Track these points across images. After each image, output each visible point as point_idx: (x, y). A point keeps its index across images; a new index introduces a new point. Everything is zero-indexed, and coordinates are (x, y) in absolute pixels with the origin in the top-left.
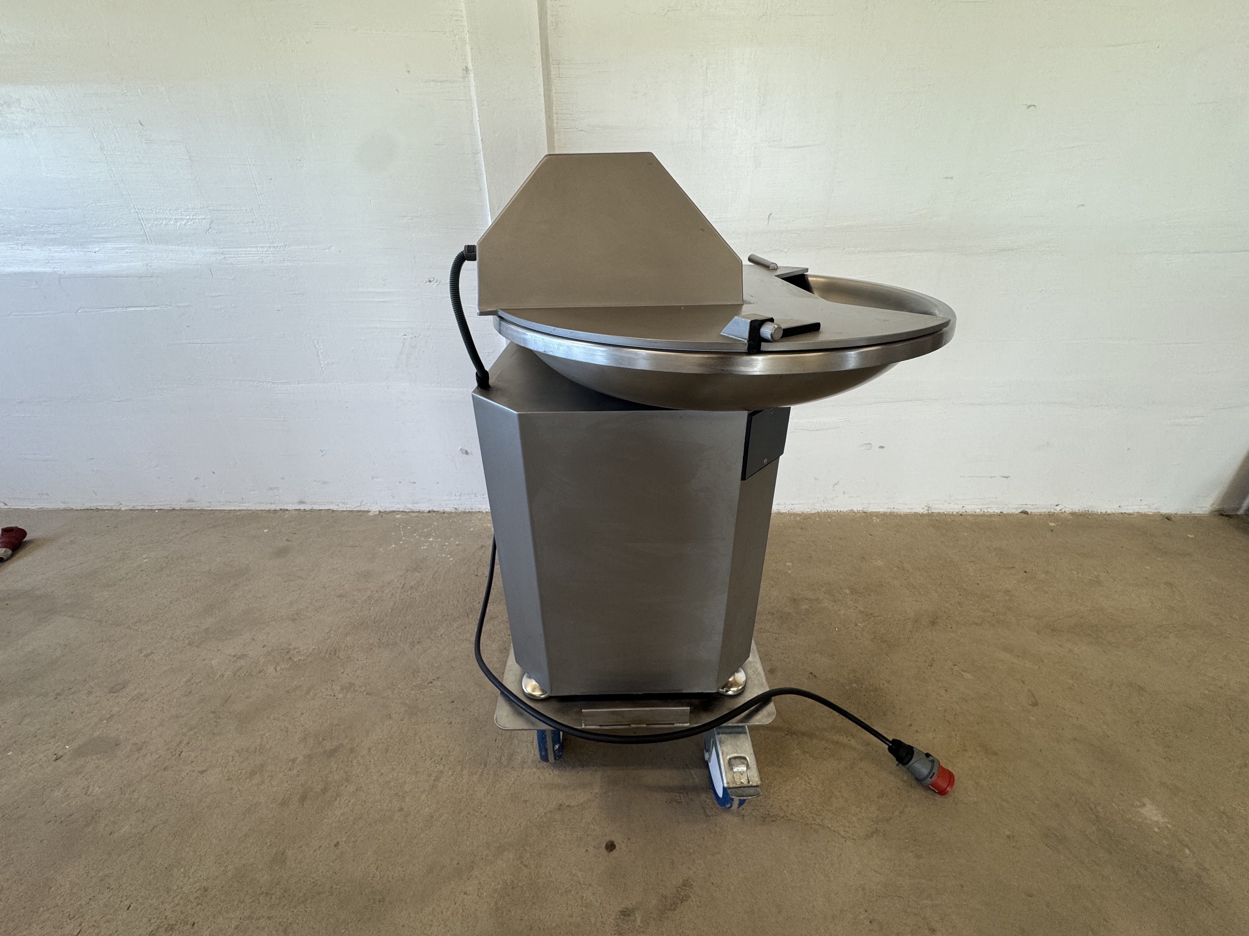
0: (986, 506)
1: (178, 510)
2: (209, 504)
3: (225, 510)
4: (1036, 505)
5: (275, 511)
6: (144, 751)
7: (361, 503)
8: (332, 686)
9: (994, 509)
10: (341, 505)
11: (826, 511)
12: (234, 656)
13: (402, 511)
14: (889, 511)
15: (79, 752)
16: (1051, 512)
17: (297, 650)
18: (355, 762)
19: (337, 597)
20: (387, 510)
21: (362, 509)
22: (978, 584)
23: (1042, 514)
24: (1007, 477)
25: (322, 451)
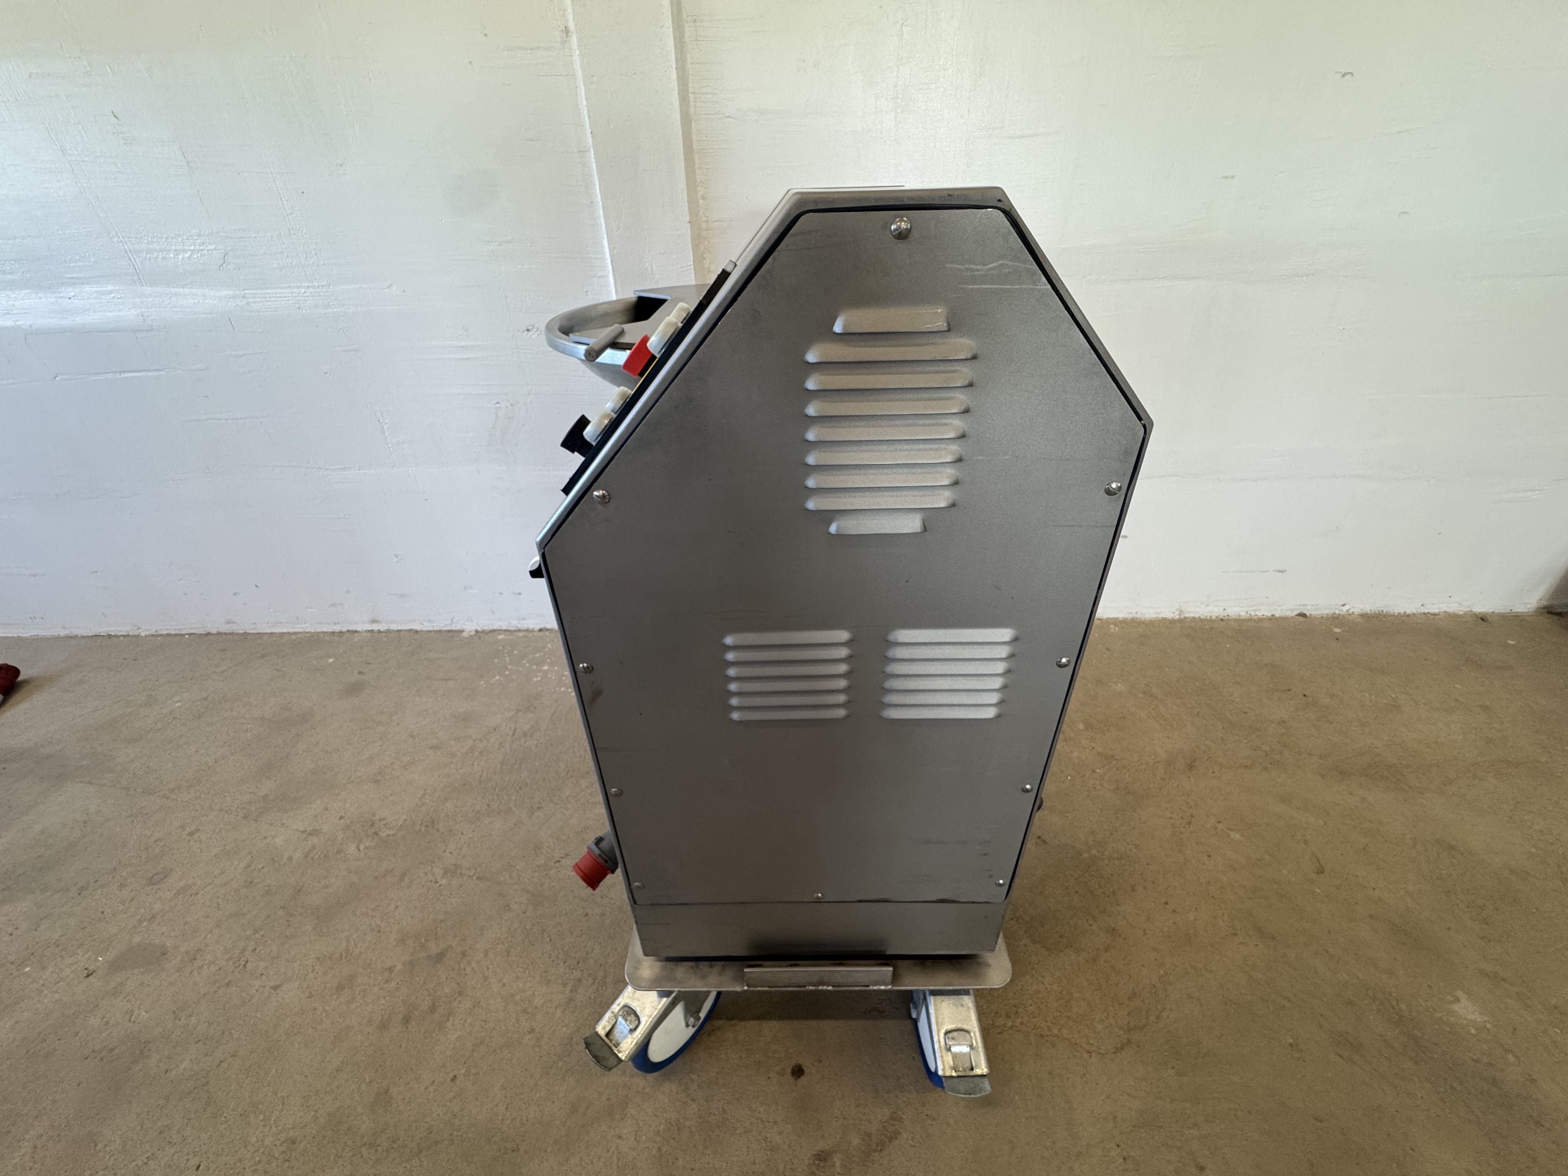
0: (1254, 608)
1: (214, 634)
2: (253, 626)
3: (276, 633)
4: (1317, 605)
5: (341, 632)
6: (198, 963)
7: (452, 621)
8: (432, 869)
9: (1264, 612)
10: (426, 624)
12: (303, 832)
13: (505, 630)
14: (1130, 616)
15: (116, 966)
16: (1335, 613)
17: (384, 822)
18: (468, 970)
19: (431, 748)
20: (486, 628)
21: (454, 628)
22: (1246, 713)
23: (1325, 616)
24: (1282, 572)
25: (396, 556)
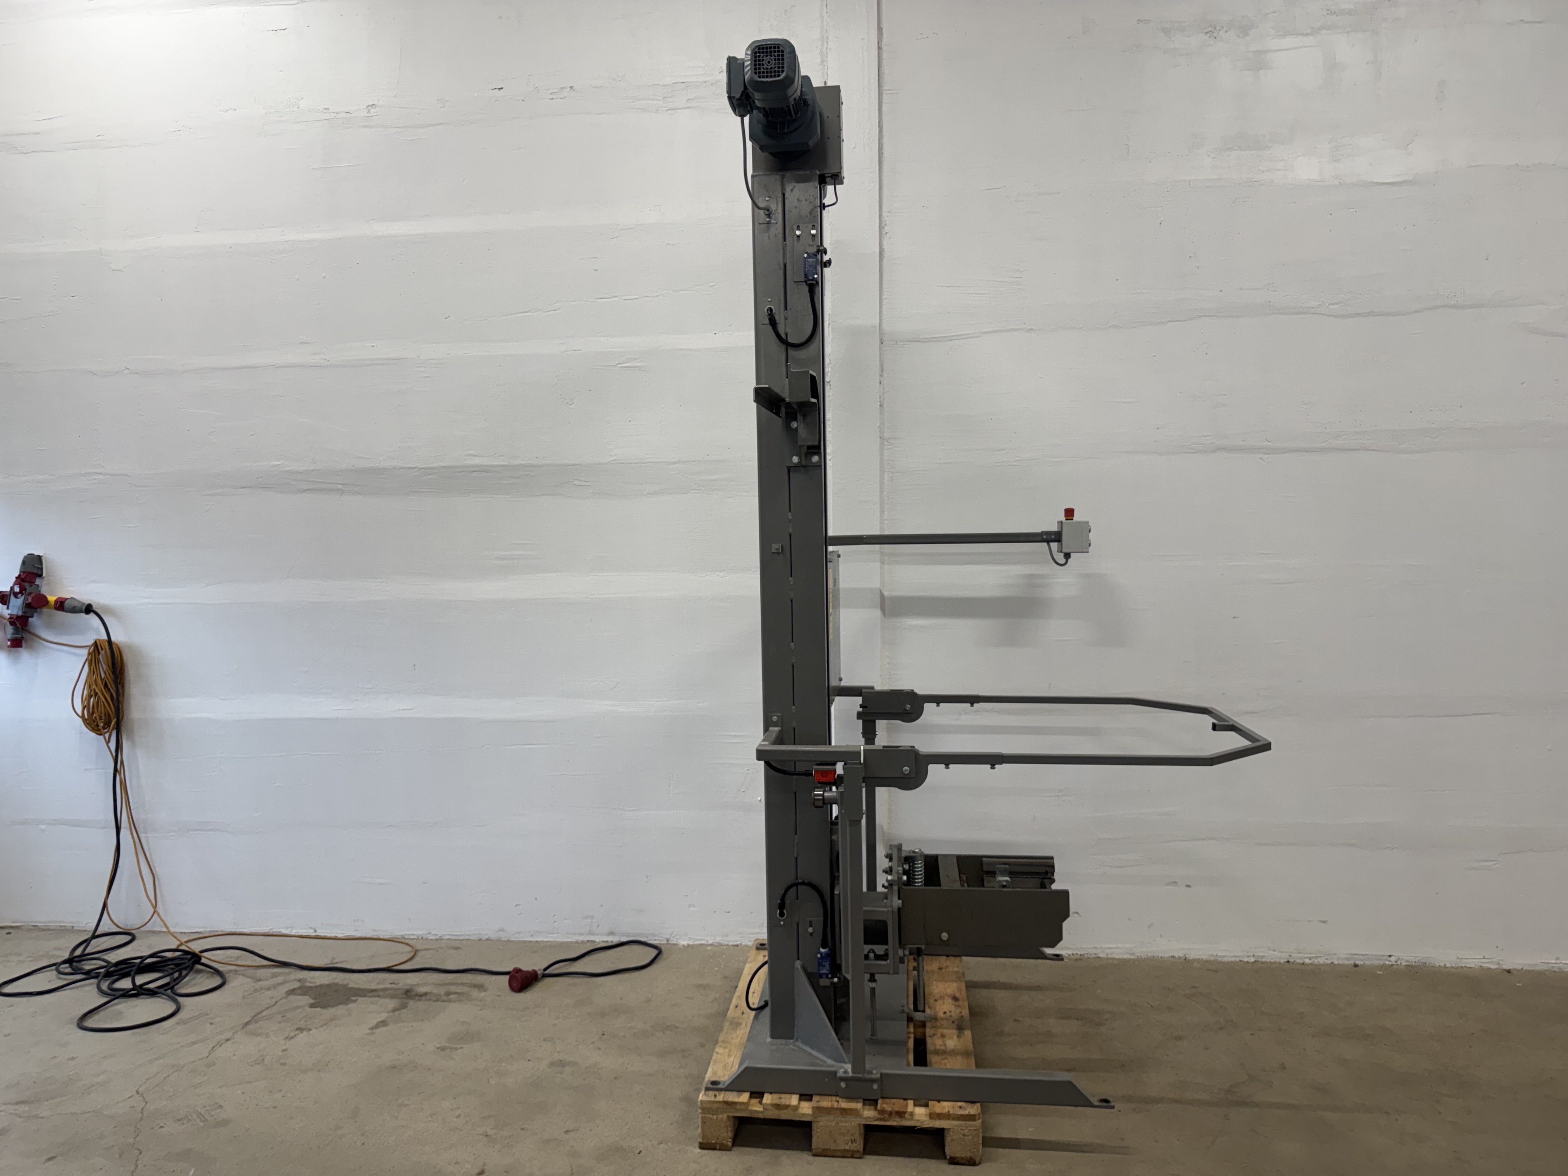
0: (1314, 955)
4: (1366, 955)
7: (671, 934)
9: (1324, 959)
11: (1146, 957)
13: (711, 945)
14: (1212, 959)
16: (1385, 964)
20: (696, 943)
21: (670, 942)
23: (1374, 966)
24: (1324, 922)
25: (647, 877)
